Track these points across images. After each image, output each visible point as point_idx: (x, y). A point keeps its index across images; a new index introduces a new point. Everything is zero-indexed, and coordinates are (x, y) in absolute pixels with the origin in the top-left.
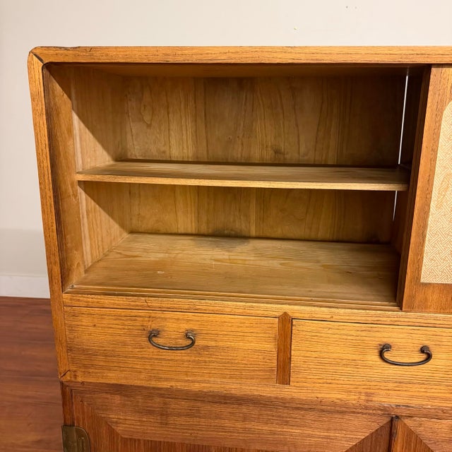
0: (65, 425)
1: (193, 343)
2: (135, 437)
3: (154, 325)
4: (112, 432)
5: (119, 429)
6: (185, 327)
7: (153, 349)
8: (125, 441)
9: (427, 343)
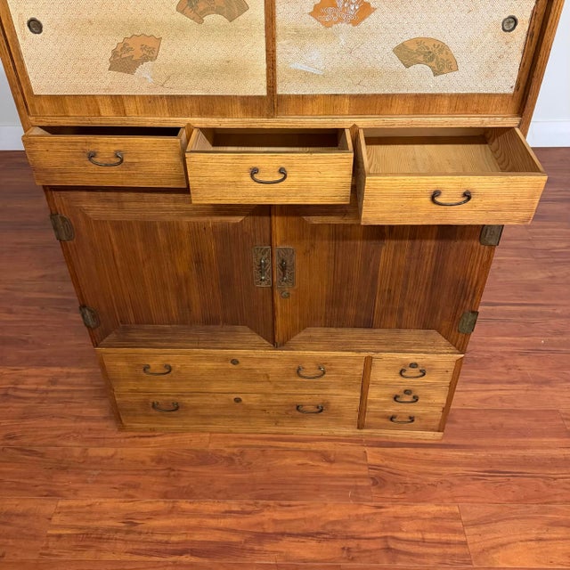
0: (52, 215)
1: (122, 161)
2: (103, 219)
3: (91, 148)
4: (85, 216)
5: (90, 214)
6: (114, 148)
7: (94, 167)
8: (96, 222)
9: (283, 165)
